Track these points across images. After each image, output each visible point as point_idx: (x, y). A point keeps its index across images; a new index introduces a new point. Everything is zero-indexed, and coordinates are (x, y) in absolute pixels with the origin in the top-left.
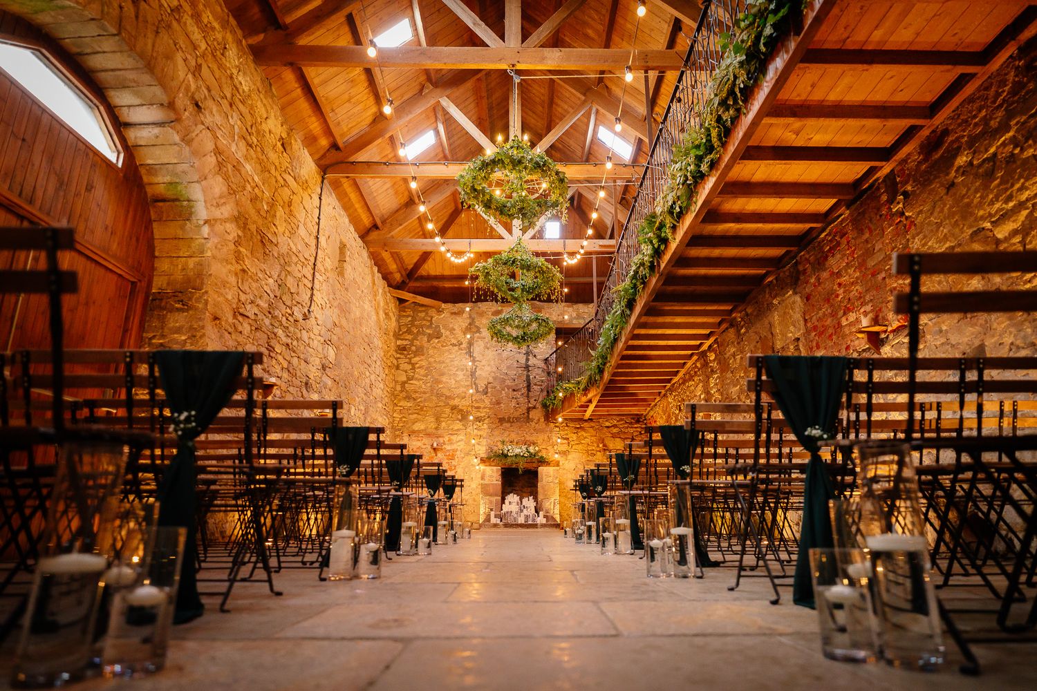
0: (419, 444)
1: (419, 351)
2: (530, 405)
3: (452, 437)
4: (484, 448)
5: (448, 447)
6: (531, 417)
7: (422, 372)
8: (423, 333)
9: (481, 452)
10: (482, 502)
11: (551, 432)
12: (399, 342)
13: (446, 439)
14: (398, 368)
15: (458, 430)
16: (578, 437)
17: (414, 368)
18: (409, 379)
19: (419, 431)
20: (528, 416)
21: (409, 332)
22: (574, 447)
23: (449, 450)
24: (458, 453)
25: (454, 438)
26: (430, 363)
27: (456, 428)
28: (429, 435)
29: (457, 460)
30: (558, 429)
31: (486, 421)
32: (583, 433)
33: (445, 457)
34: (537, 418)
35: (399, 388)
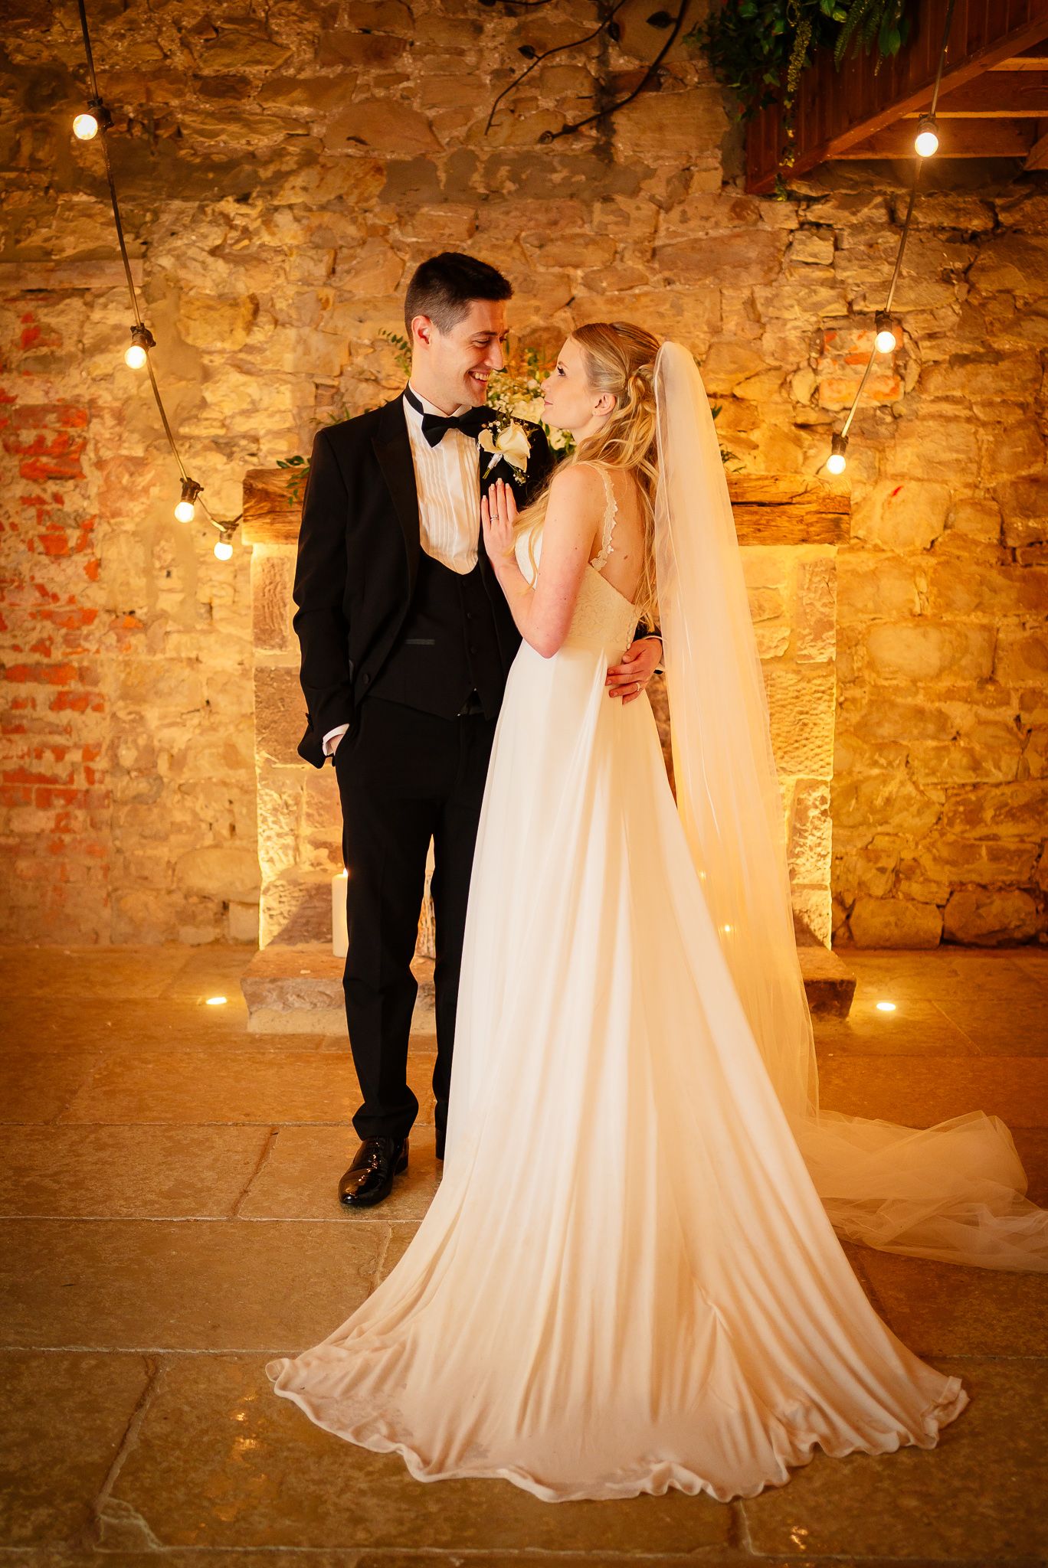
2: (620, 62)
3: (48, 317)
4: (284, 398)
6: (622, 148)
9: (259, 424)
10: (267, 799)
11: (774, 265)
15: (90, 259)
16: (973, 308)
20: (604, 151)
22: (935, 382)
23: (33, 415)
24: (101, 429)
25: (63, 318)
27: (71, 246)
29: (94, 480)
30: (823, 249)
31: (291, 194)
32: (1014, 277)
33: (13, 462)
34: (668, 166)
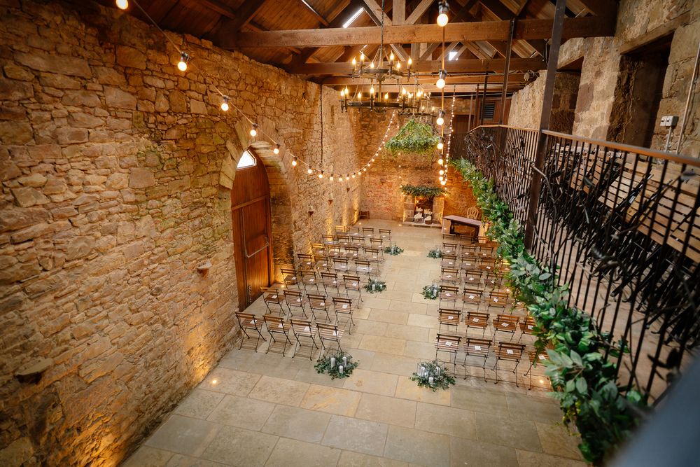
0: (374, 179)
1: (374, 128)
5: (389, 181)
6: (432, 167)
7: (375, 140)
8: (376, 117)
10: (404, 212)
12: (363, 123)
13: (388, 177)
14: (362, 137)
15: (394, 172)
16: (458, 180)
17: (371, 138)
18: (368, 144)
19: (374, 172)
21: (368, 117)
23: (389, 183)
26: (379, 135)
27: (392, 171)
28: (379, 174)
29: (393, 187)
31: (408, 168)
33: (387, 186)
35: (363, 149)
